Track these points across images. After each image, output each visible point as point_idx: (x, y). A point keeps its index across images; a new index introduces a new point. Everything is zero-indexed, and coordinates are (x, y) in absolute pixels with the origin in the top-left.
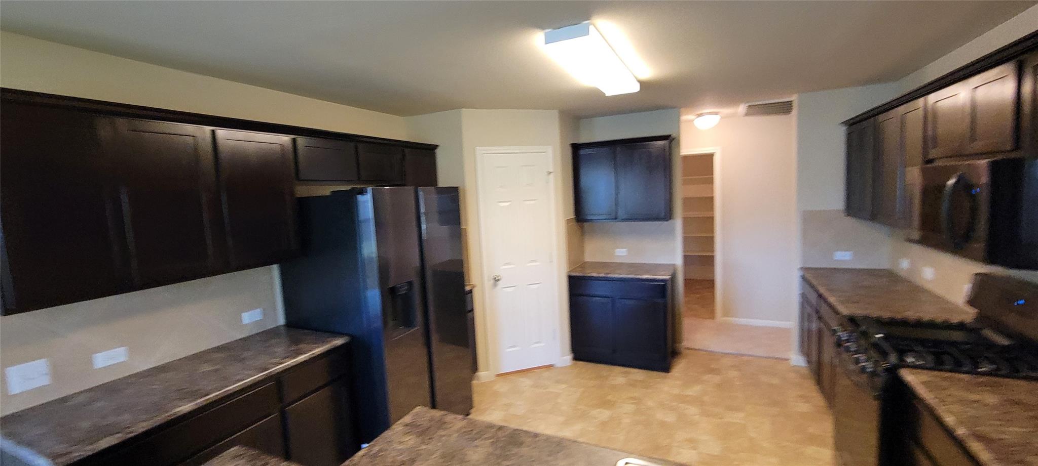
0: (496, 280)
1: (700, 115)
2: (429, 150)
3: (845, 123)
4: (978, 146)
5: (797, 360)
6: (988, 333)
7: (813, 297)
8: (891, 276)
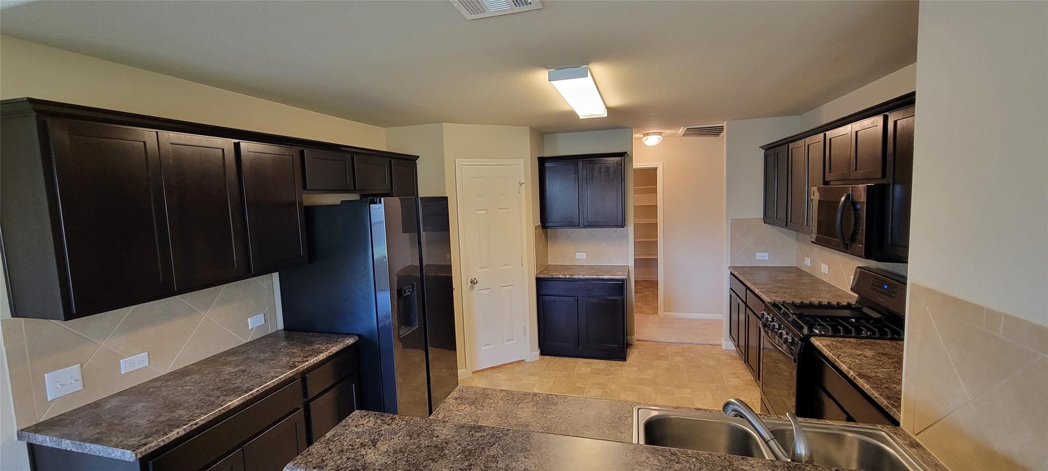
0: (473, 282)
1: (648, 134)
2: (411, 161)
3: (762, 147)
4: (860, 173)
5: (728, 345)
6: (866, 310)
7: (741, 291)
8: (798, 272)
